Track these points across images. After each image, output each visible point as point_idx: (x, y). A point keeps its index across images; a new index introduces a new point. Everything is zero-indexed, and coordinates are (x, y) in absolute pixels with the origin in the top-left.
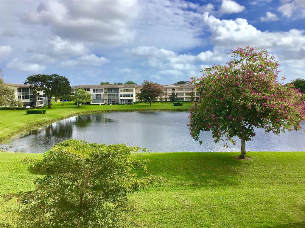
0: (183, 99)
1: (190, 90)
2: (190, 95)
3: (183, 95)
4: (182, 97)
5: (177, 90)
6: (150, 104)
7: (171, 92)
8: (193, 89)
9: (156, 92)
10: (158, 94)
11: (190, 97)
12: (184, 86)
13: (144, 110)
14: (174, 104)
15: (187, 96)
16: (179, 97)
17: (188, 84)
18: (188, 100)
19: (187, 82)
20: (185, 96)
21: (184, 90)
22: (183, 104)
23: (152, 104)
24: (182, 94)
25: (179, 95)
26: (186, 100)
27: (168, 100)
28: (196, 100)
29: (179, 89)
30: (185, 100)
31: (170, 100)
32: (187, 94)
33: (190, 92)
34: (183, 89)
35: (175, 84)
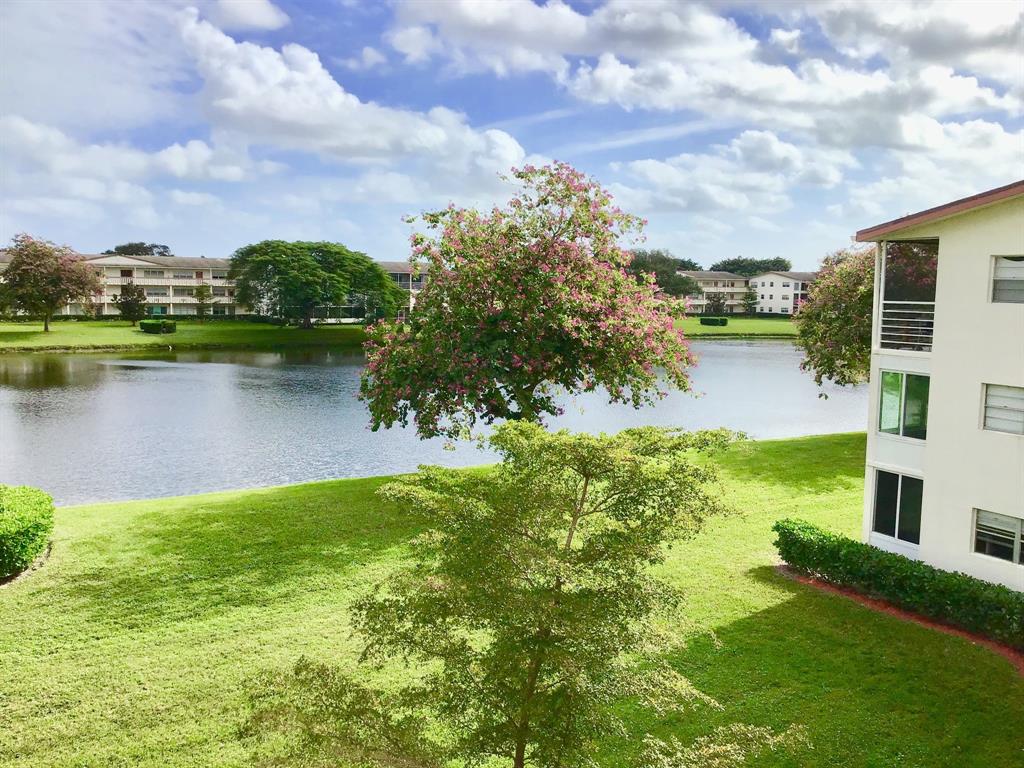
0: (164, 307)
1: (191, 277)
2: (190, 294)
3: (164, 294)
4: (163, 300)
5: (142, 274)
6: (46, 329)
7: (119, 281)
8: (200, 275)
9: (70, 280)
10: (81, 291)
11: (195, 301)
12: (169, 264)
13: (24, 349)
14: (143, 326)
15: (178, 300)
16: (151, 300)
17: (161, 254)
18: (184, 313)
19: (156, 246)
20: (171, 299)
21: (166, 275)
22: (178, 327)
23: (50, 328)
24: (161, 291)
25: (149, 294)
26: (178, 313)
27: (106, 312)
28: (215, 312)
29: (149, 272)
30: (171, 311)
31: (117, 312)
32: (179, 291)
33: (194, 283)
34: (163, 273)
35: (109, 253)
